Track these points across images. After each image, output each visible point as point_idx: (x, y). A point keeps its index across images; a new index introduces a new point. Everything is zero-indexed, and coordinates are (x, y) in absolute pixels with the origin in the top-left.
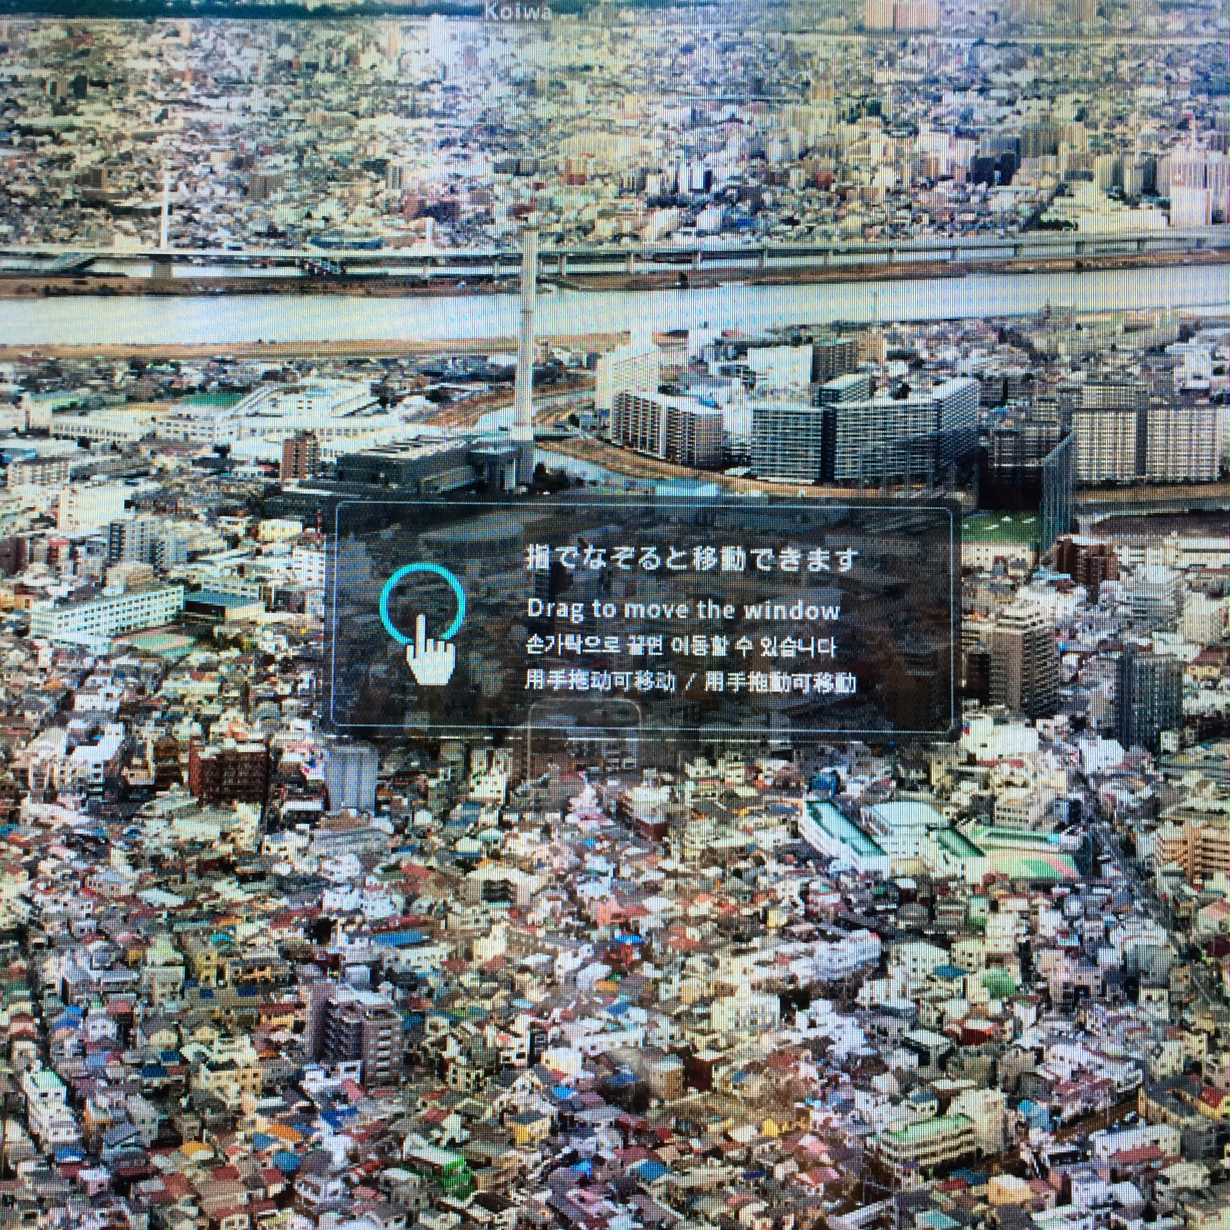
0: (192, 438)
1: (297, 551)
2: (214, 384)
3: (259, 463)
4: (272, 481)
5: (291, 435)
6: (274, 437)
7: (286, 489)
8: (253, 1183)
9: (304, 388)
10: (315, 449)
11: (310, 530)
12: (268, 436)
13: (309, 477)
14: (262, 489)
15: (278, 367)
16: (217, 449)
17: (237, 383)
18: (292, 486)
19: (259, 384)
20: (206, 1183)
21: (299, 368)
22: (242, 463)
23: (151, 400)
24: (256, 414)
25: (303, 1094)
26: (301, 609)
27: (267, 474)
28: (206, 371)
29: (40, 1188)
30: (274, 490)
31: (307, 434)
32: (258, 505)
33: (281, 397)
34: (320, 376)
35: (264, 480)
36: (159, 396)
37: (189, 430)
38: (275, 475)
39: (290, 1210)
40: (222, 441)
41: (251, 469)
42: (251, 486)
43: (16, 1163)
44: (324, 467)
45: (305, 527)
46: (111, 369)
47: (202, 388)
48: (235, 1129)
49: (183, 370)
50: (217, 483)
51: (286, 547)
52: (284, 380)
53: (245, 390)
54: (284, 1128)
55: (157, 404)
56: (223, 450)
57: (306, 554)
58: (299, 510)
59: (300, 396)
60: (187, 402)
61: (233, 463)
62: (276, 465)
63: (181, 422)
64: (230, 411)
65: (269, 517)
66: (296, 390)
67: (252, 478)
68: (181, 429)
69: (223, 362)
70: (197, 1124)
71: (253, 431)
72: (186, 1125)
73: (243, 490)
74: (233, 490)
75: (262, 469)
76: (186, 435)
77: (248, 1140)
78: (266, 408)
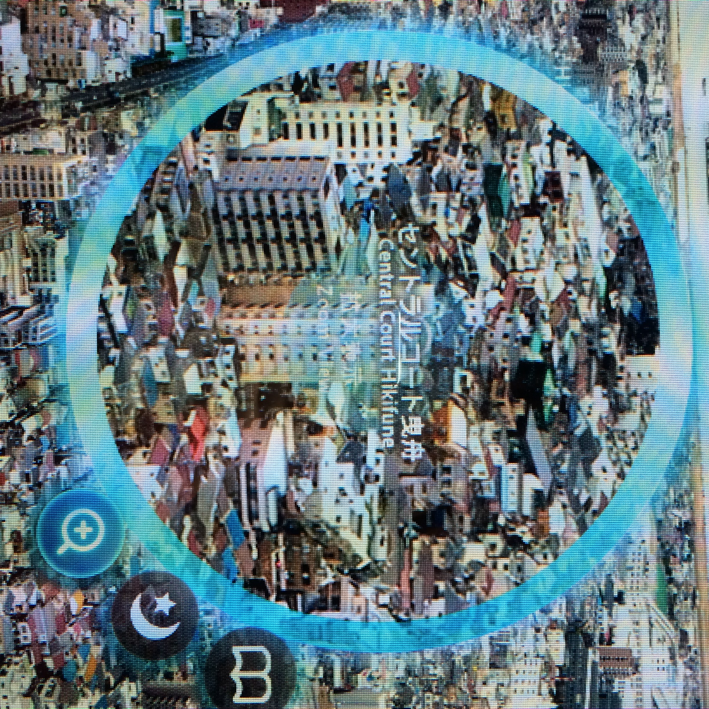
0: (629, 573)
1: (540, 661)
2: (675, 591)
3: (611, 629)
4: (596, 640)
5: (635, 655)
6: (633, 641)
7: (590, 651)
8: (54, 645)
9: (675, 664)
10: (625, 674)
11: (557, 672)
12: (633, 635)
13: (601, 670)
14: (589, 631)
15: (691, 643)
16: (621, 594)
17: (676, 608)
18: (593, 656)
19: (676, 627)
20: (53, 609)
21: (692, 660)
22: (610, 615)
23: (659, 539)
24: (651, 625)
25: (119, 681)
26: (493, 666)
27: (602, 635)
28: (686, 583)
29: (48, 483)
30: (589, 642)
31: (636, 667)
32: (576, 628)
33: (667, 645)
34: (686, 677)
35: (597, 633)
36: (663, 546)
37: (635, 571)
38: (601, 642)
39: (34, 675)
40: (627, 598)
41: (606, 622)
42: (591, 622)
43: (66, 464)
44: (610, 682)
45: (560, 668)
46: (684, 506)
47: (671, 581)
48: (93, 630)
49: (686, 565)
50: (593, 595)
51: (542, 652)
52: (681, 647)
53: (671, 616)
54: (94, 668)
55: (657, 544)
56: (620, 599)
57: (538, 668)
58: (573, 662)
59: (668, 662)
60: (659, 569)
61: (610, 607)
62: (610, 643)
63: (641, 564)
64: (653, 604)
65: (567, 637)
66: (672, 657)
67: (597, 623)
68: (636, 565)
69: (694, 597)
70: (97, 600)
71: (637, 623)
72: (96, 593)
73: (587, 616)
74: (587, 608)
75: (606, 631)
76: (631, 568)
77: (85, 640)
78: (657, 633)
